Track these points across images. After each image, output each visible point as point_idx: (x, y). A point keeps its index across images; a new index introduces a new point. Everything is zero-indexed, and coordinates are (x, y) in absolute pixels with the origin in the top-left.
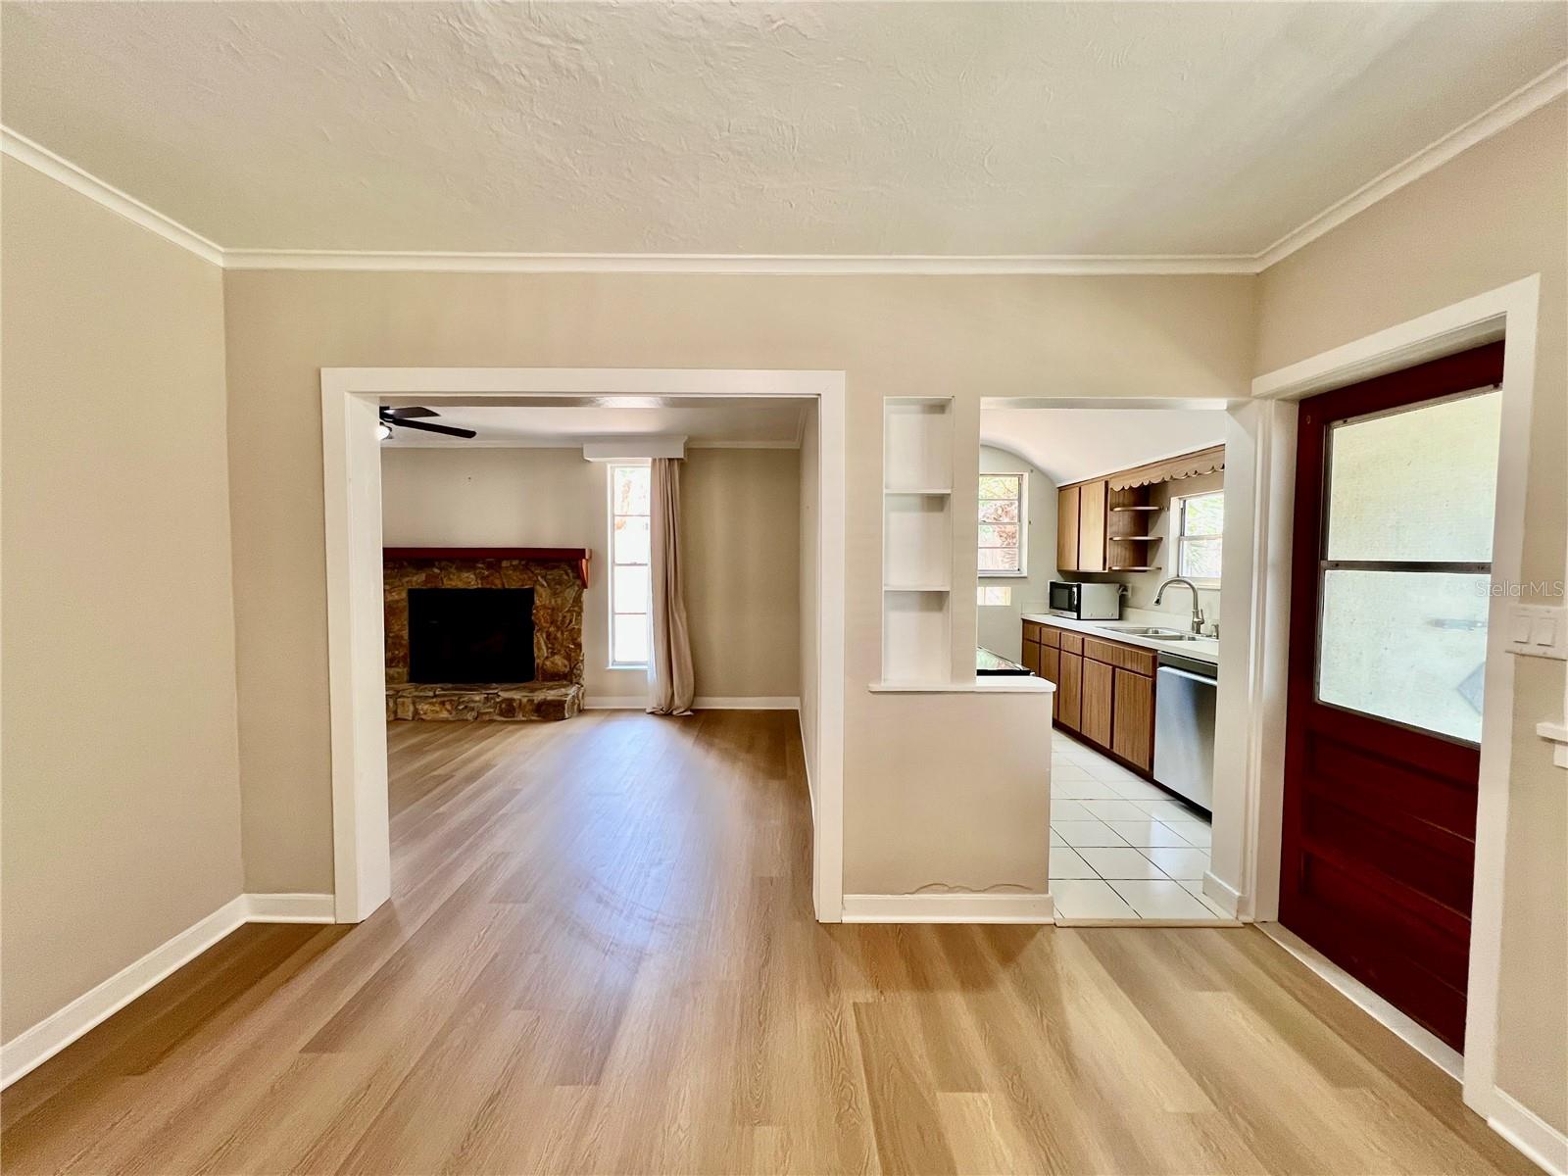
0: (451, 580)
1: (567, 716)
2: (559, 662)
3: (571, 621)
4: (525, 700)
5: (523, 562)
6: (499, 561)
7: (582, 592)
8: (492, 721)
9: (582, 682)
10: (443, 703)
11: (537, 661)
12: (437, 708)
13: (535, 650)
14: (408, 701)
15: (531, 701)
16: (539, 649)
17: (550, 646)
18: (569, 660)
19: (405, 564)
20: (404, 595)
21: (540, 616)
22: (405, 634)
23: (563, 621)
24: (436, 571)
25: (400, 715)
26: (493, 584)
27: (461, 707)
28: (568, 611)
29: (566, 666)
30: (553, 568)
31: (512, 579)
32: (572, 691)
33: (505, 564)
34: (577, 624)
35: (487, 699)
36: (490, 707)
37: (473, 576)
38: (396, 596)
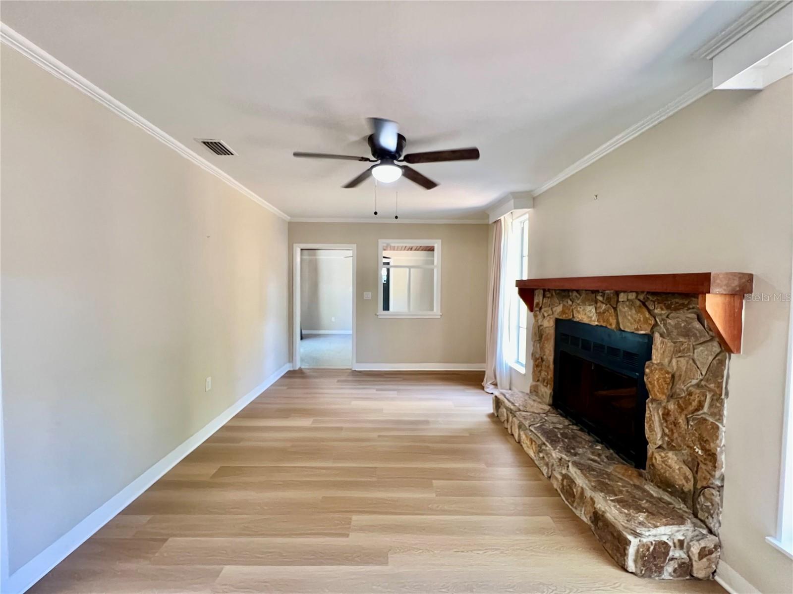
0: (579, 312)
2: (675, 467)
3: (700, 406)
4: (587, 494)
5: (641, 297)
6: (617, 294)
7: (722, 363)
9: (713, 524)
11: (651, 448)
12: (528, 442)
13: (648, 426)
15: (592, 503)
16: (652, 430)
17: (667, 431)
18: (695, 473)
19: (554, 294)
20: (552, 323)
21: (654, 378)
24: (570, 302)
26: (609, 322)
27: (541, 455)
28: (698, 385)
29: (687, 479)
30: (676, 309)
31: (628, 319)
33: (621, 297)
34: (713, 414)
35: (560, 463)
36: (559, 475)
37: (594, 311)
38: (549, 324)
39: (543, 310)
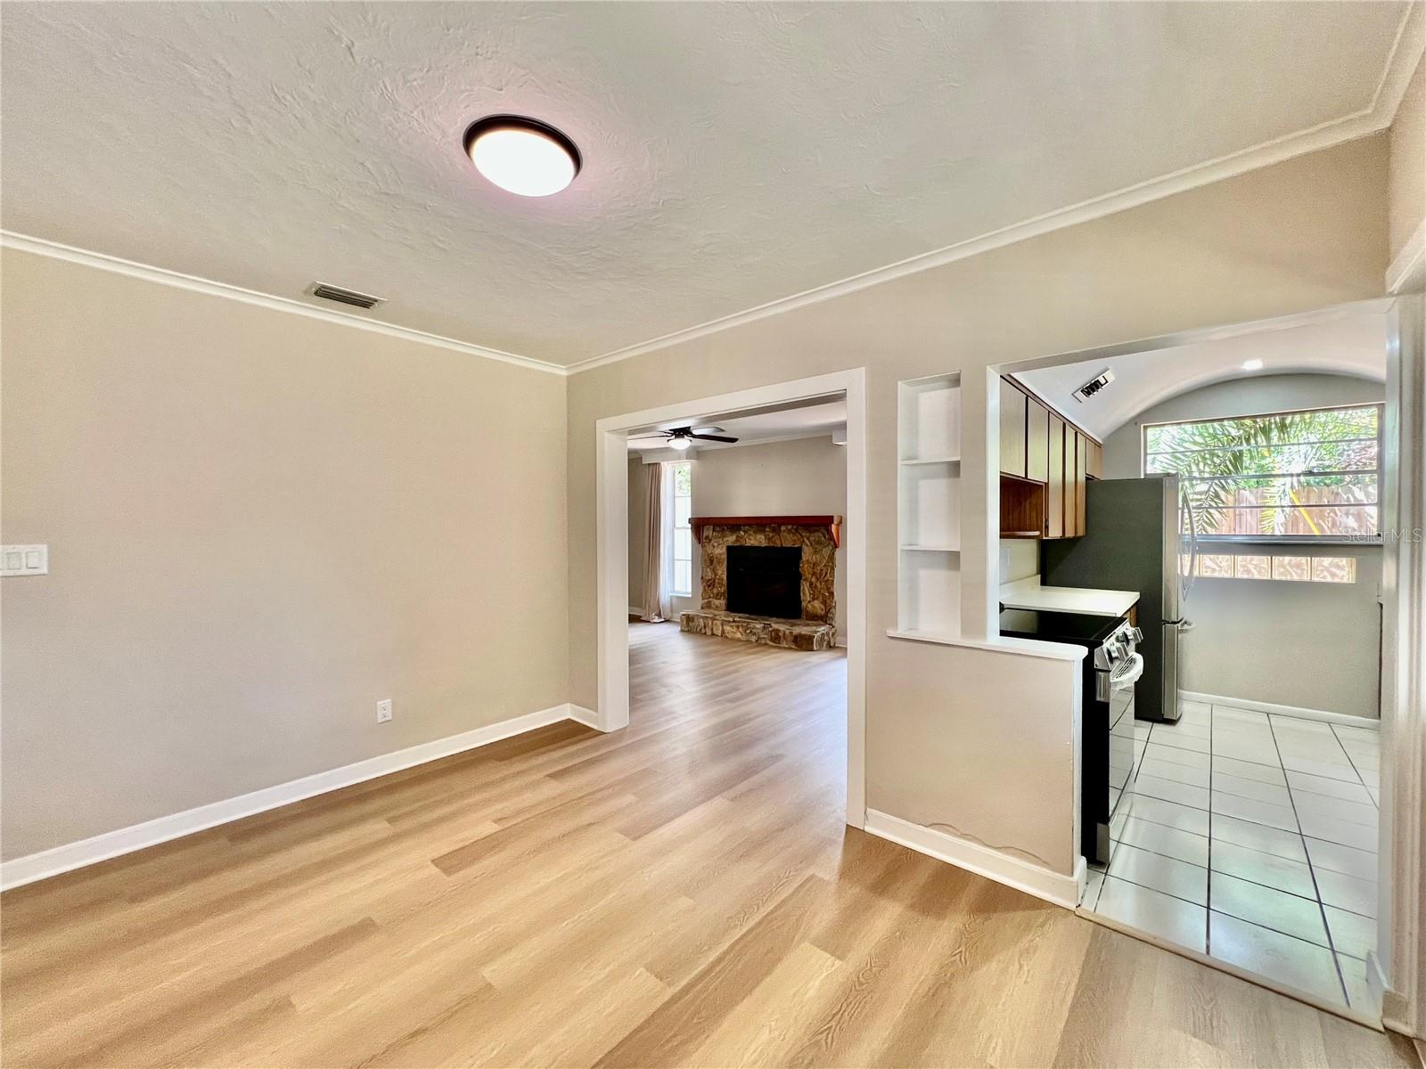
0: (750, 539)
1: (815, 648)
2: (817, 606)
3: (827, 574)
4: (787, 632)
5: (795, 527)
6: (780, 526)
7: (833, 553)
8: (766, 644)
9: (833, 623)
10: (738, 627)
11: (804, 604)
12: (735, 630)
13: (802, 594)
14: (719, 623)
15: (791, 633)
16: (804, 594)
17: (811, 592)
18: (825, 605)
20: (724, 550)
21: (805, 568)
22: (725, 577)
23: (821, 574)
24: (742, 533)
25: (715, 632)
26: (775, 542)
27: (748, 631)
28: (825, 566)
29: (822, 609)
30: (814, 531)
31: (787, 540)
32: (823, 629)
33: (783, 528)
34: (831, 577)
35: (764, 627)
36: (766, 634)
37: (763, 537)
38: (720, 551)
39: (713, 541)
